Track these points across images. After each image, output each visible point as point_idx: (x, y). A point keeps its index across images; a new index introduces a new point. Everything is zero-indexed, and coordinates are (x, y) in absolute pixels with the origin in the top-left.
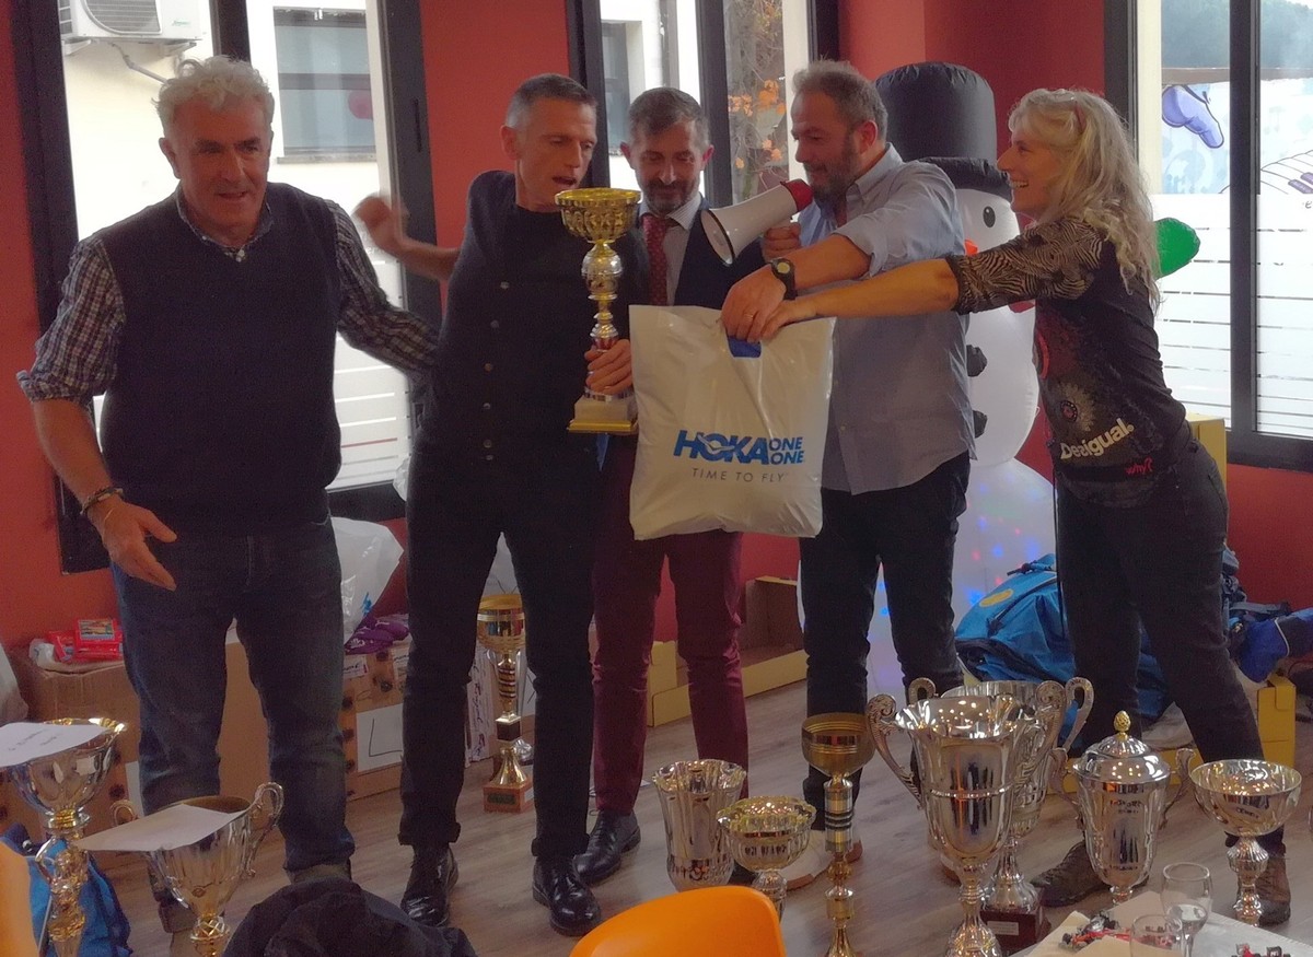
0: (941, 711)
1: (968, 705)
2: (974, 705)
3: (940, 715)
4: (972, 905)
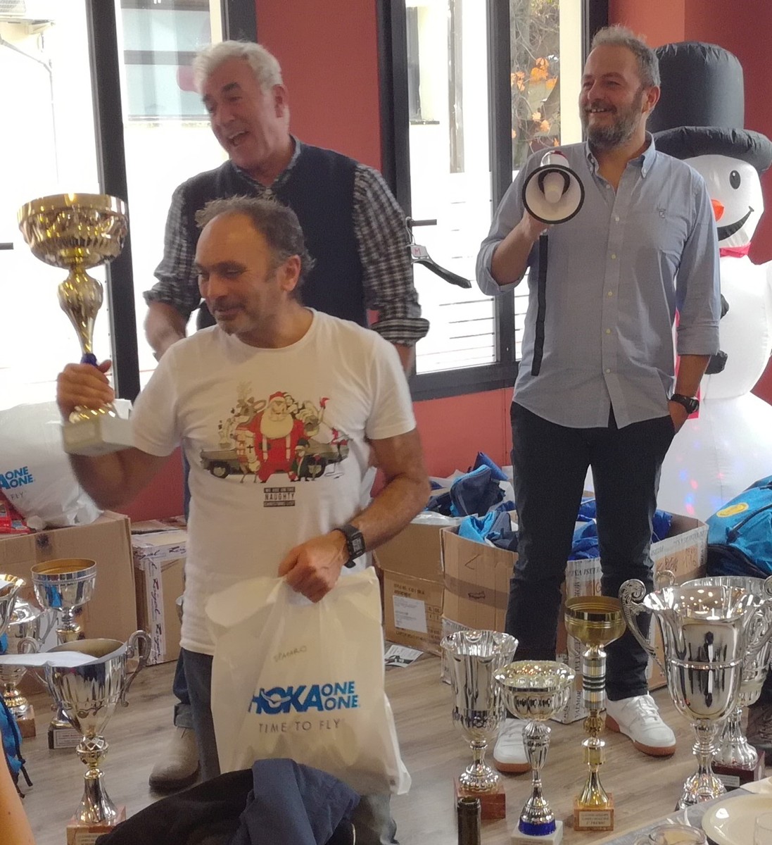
0: (683, 598)
3: (681, 601)
4: (705, 758)
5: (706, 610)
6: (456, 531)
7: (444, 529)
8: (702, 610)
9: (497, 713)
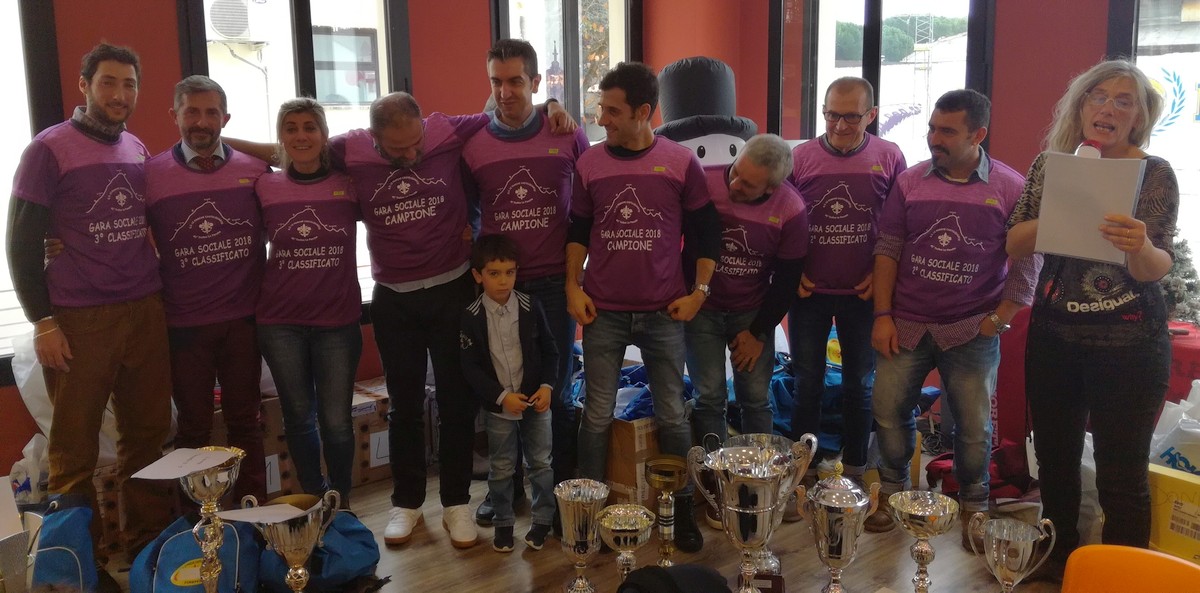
1: (747, 453)
2: (751, 453)
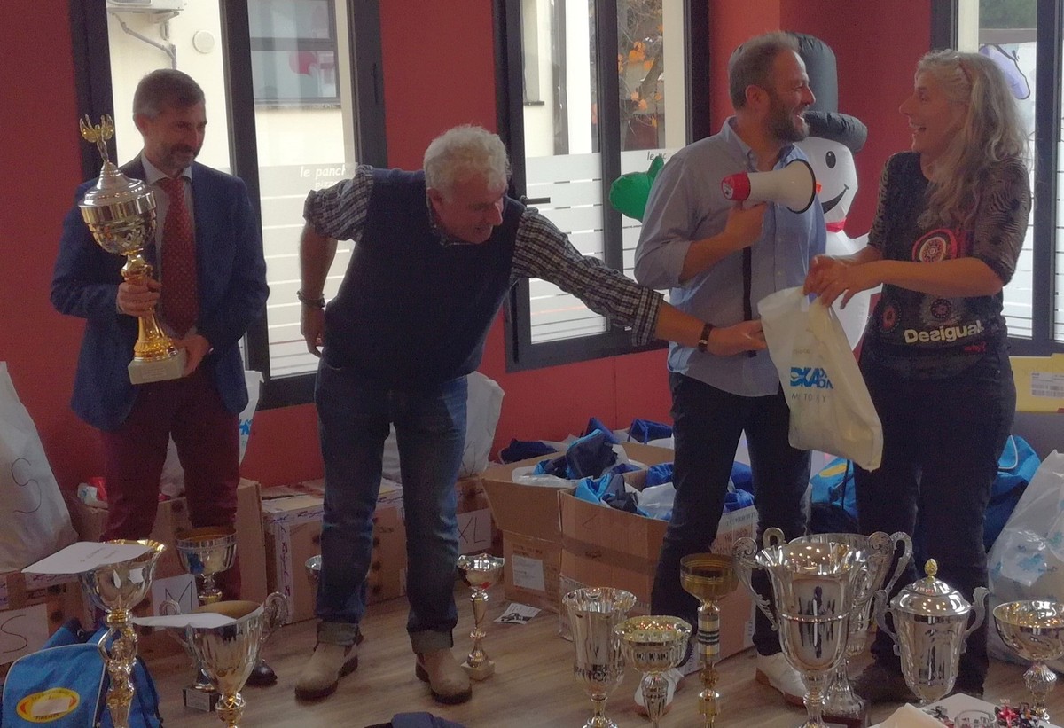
3: (790, 557)
4: (815, 708)
5: (814, 566)
6: (574, 492)
7: (562, 491)
8: (811, 566)
9: (616, 667)
